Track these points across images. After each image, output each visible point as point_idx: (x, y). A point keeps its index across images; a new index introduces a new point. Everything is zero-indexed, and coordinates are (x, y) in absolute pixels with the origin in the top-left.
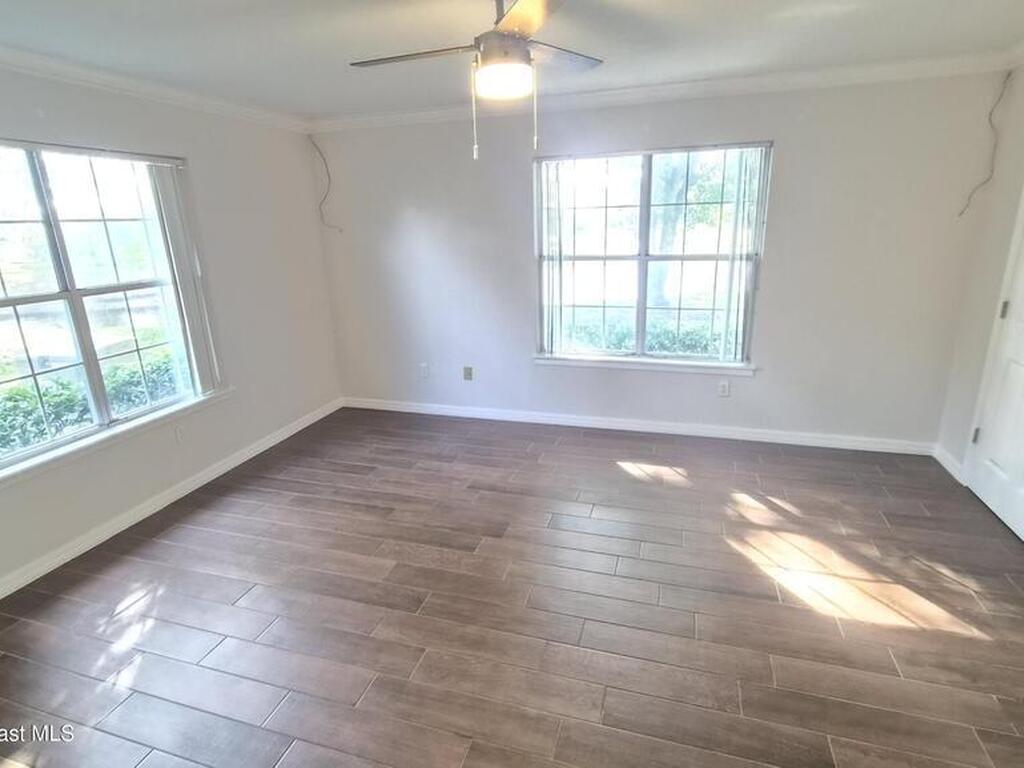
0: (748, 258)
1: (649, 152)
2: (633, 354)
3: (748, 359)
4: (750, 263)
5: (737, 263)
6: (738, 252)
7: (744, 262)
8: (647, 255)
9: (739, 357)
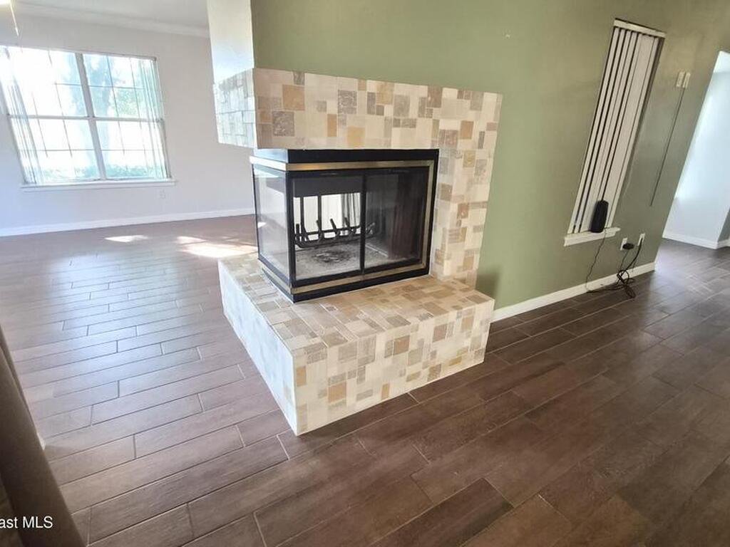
0: (158, 121)
1: (80, 52)
2: (99, 180)
3: (170, 177)
4: (159, 124)
5: (152, 123)
6: (151, 117)
7: (155, 123)
8: (94, 117)
9: (165, 175)
